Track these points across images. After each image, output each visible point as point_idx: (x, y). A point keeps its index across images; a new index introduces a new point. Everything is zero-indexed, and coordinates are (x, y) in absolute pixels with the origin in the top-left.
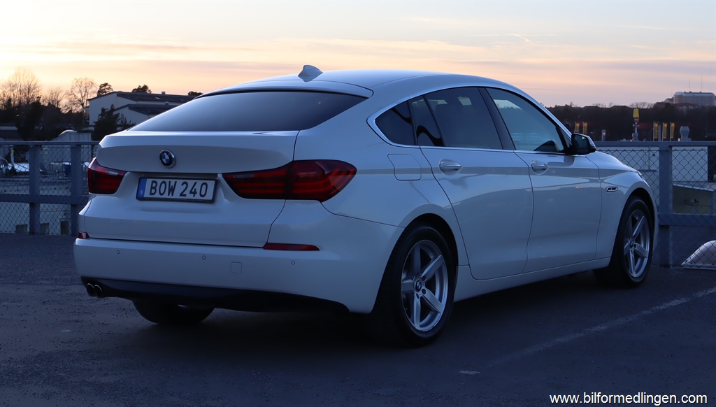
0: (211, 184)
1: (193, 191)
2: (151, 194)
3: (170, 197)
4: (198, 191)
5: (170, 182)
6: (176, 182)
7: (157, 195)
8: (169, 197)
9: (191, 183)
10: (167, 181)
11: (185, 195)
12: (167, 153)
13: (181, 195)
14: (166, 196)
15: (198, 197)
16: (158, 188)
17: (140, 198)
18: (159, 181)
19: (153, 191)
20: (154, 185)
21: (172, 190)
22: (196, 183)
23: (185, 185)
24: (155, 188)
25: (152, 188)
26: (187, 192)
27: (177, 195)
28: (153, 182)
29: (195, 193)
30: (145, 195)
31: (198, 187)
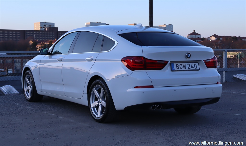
0: (197, 64)
1: (192, 67)
2: (177, 69)
3: (185, 69)
4: (194, 66)
5: (183, 64)
6: (185, 64)
7: (180, 69)
8: (184, 69)
9: (191, 64)
10: (182, 64)
11: (190, 68)
12: (190, 54)
13: (189, 68)
15: (194, 69)
16: (179, 66)
17: (173, 70)
18: (179, 64)
19: (178, 68)
20: (177, 65)
21: (185, 67)
22: (192, 64)
23: (189, 65)
24: (178, 66)
25: (177, 67)
26: (190, 67)
27: (187, 68)
28: (176, 64)
29: (193, 67)
30: (175, 70)
31: (193, 65)
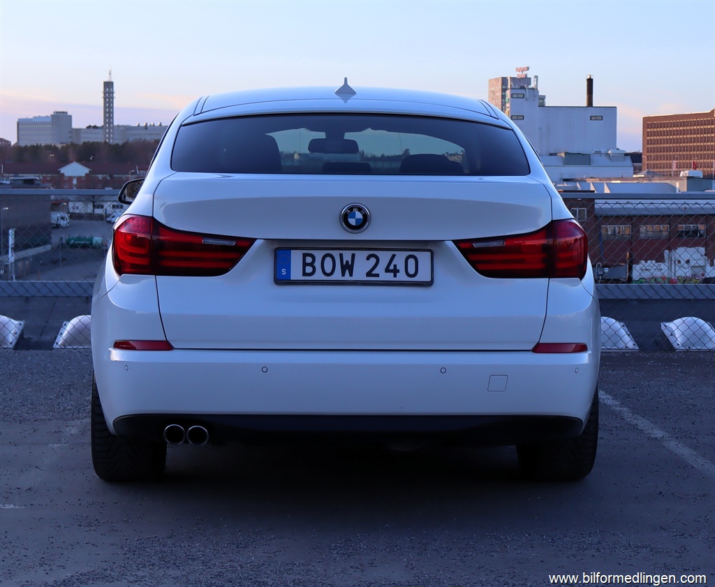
0: (424, 258)
1: (392, 267)
2: (305, 274)
3: (347, 277)
4: (401, 267)
5: (341, 255)
6: (353, 256)
7: (319, 276)
8: (343, 278)
9: (384, 257)
10: (336, 254)
11: (377, 275)
13: (369, 274)
14: (337, 276)
15: (402, 276)
16: (318, 264)
17: (282, 280)
18: (319, 255)
19: (309, 269)
20: (309, 260)
21: (348, 267)
22: (393, 256)
23: (373, 260)
24: (312, 265)
25: (305, 265)
26: (380, 270)
27: (360, 273)
28: (305, 256)
29: (395, 271)
30: (293, 277)
31: (399, 261)
